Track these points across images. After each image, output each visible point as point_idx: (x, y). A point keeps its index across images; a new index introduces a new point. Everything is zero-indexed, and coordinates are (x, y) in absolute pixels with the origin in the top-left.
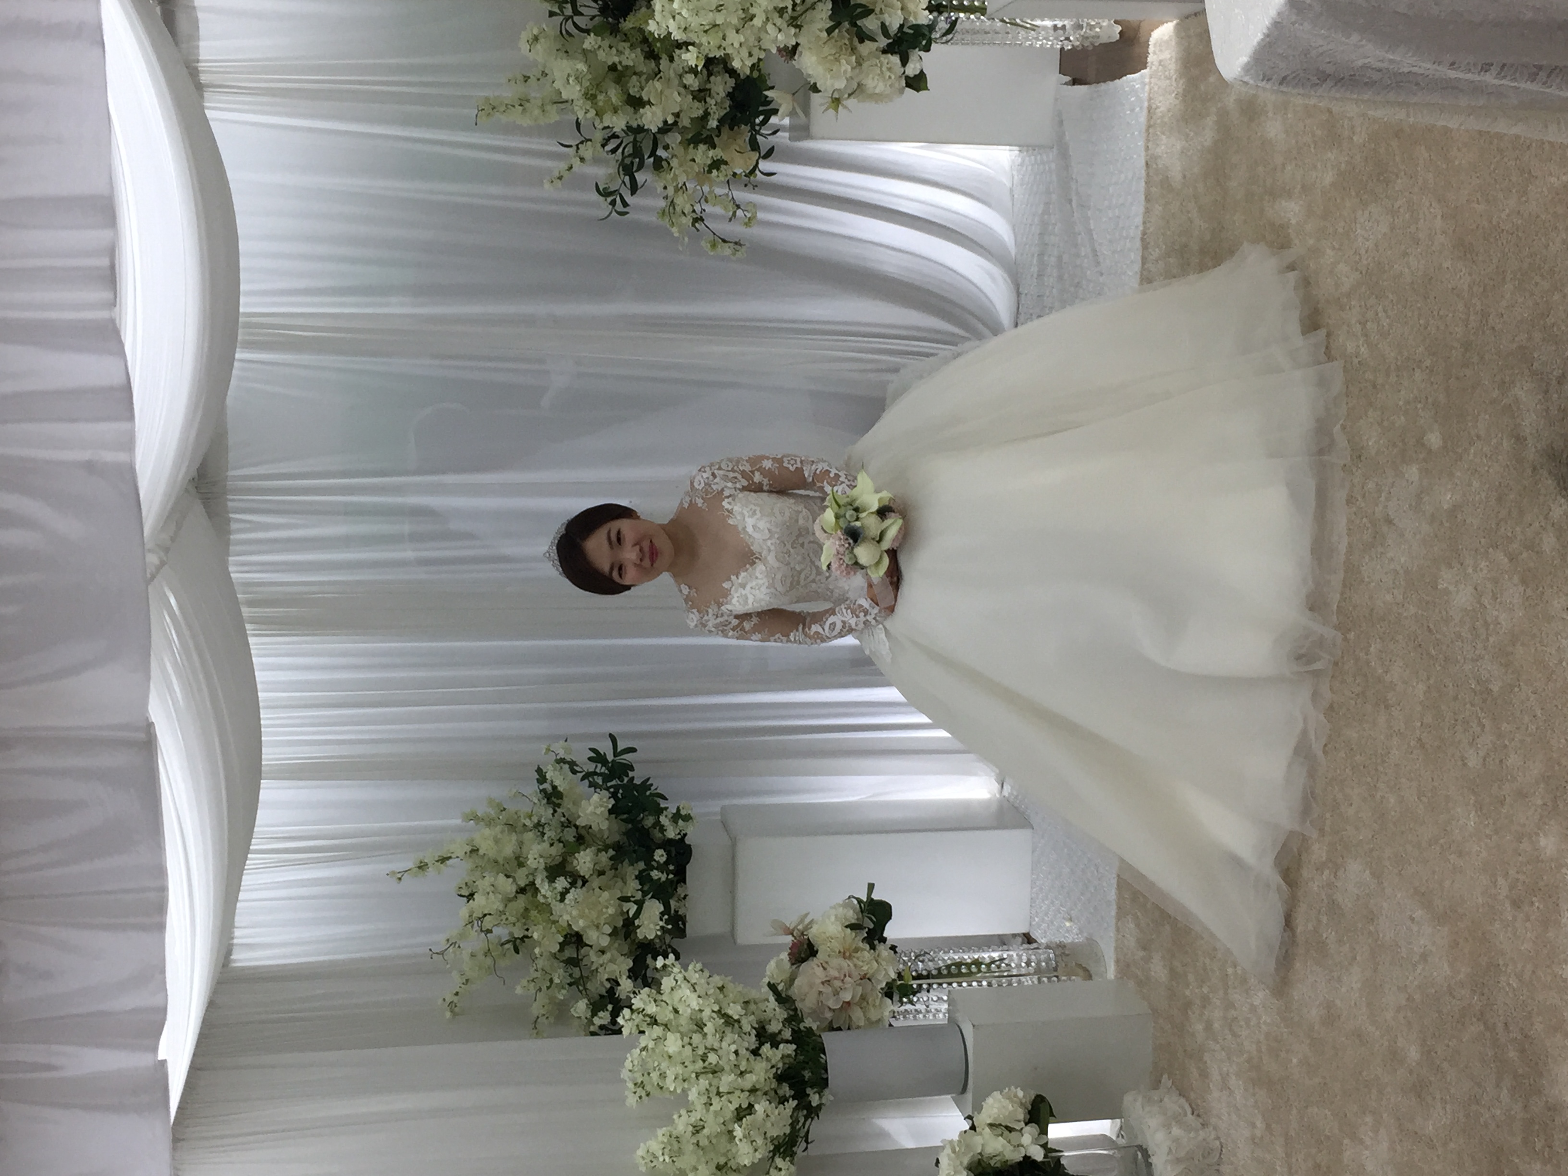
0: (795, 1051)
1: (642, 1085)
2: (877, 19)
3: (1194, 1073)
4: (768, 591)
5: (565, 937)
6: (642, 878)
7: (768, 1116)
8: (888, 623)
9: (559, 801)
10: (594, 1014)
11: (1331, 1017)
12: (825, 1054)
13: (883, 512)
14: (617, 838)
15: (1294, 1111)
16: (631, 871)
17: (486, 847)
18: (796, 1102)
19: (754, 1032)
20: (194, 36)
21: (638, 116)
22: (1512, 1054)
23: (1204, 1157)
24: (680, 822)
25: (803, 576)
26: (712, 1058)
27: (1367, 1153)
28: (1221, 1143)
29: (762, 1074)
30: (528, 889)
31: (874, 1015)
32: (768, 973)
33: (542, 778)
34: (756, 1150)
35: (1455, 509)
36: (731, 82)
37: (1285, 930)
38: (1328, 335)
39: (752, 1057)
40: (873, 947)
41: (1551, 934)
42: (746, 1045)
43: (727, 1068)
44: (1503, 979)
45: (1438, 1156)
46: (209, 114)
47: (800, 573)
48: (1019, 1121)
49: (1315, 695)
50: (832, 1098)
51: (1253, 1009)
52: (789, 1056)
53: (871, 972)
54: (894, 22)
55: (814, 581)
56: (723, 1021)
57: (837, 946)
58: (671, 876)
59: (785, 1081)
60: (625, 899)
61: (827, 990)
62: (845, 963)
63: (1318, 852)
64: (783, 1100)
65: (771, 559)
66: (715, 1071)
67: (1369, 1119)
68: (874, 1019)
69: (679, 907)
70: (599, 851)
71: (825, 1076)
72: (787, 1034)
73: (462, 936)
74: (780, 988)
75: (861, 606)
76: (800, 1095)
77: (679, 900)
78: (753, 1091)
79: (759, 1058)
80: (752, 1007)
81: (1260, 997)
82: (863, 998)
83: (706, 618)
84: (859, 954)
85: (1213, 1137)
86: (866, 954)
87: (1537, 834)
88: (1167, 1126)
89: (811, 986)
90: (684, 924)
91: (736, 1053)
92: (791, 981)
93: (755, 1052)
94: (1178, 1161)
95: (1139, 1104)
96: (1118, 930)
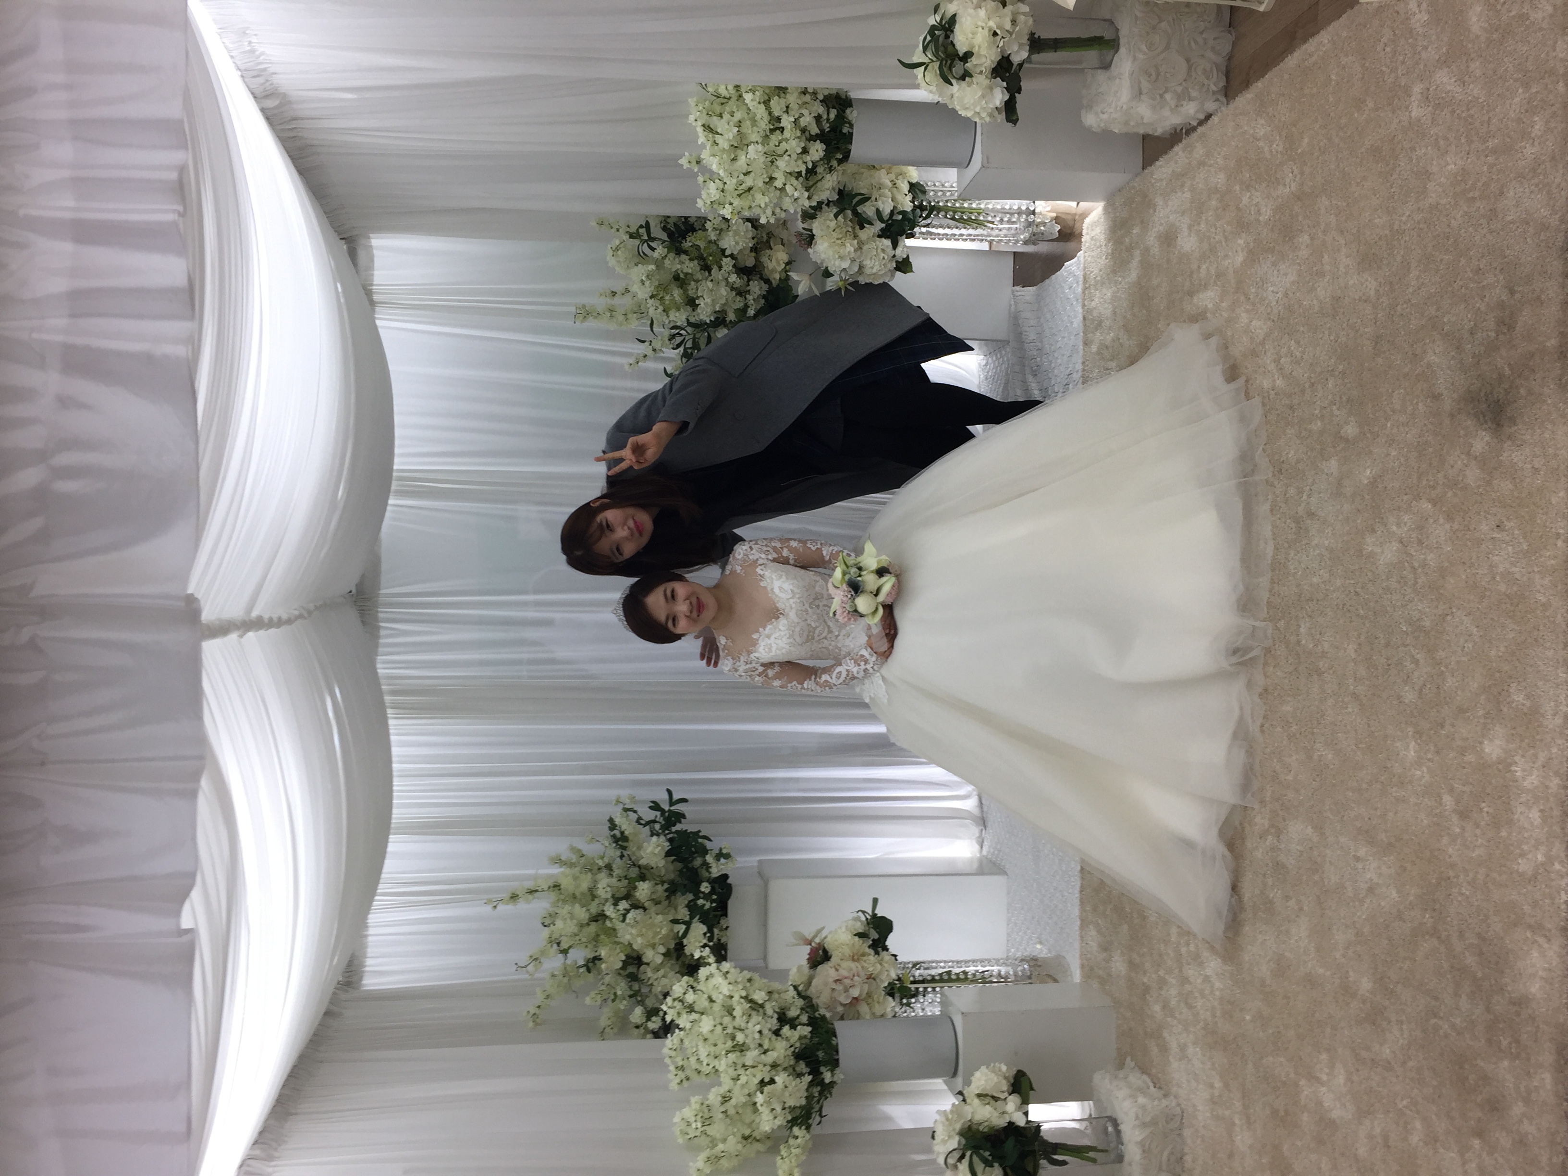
0: (810, 1032)
1: (682, 1068)
2: (873, 206)
3: (1155, 1051)
4: (789, 641)
5: (627, 956)
6: (692, 908)
7: (786, 1087)
8: (884, 671)
9: (625, 844)
10: (648, 1019)
11: (1281, 968)
12: (835, 1036)
13: (881, 572)
14: (672, 876)
15: (1250, 1066)
16: (682, 900)
17: (567, 883)
18: (811, 1077)
19: (776, 1016)
20: (370, 267)
21: (695, 313)
22: (1470, 960)
23: (1167, 1123)
24: (722, 860)
25: (817, 631)
26: (740, 1037)
27: (1324, 1089)
28: (1181, 1109)
29: (782, 1051)
30: (600, 917)
31: (878, 1010)
32: (791, 978)
33: (612, 825)
34: (775, 1118)
35: (1373, 483)
36: (765, 287)
37: (1232, 896)
38: (1247, 381)
39: (774, 1037)
40: (877, 953)
41: (1504, 834)
42: (769, 1026)
43: (752, 1046)
44: (1455, 890)
45: (1397, 1077)
46: (378, 322)
47: (815, 629)
48: (1003, 1092)
49: (1249, 685)
50: (842, 1077)
51: (1207, 979)
52: (805, 1037)
53: (876, 972)
54: (886, 208)
55: (825, 638)
56: (749, 1005)
57: (847, 951)
58: (714, 905)
59: (803, 1059)
60: (675, 921)
61: (839, 987)
62: (853, 965)
63: (1261, 821)
64: (800, 1075)
65: (792, 615)
66: (741, 1048)
67: (1324, 1056)
68: (878, 1013)
69: (722, 936)
70: (657, 884)
71: (836, 1057)
72: (804, 1018)
73: (543, 952)
74: (800, 988)
75: (862, 656)
76: (815, 1072)
77: (721, 930)
78: (774, 1066)
79: (779, 1038)
80: (776, 996)
81: (1213, 965)
82: (869, 995)
83: (738, 663)
84: (865, 958)
85: (1174, 1104)
86: (872, 958)
87: (1481, 743)
88: (1133, 1097)
89: (826, 984)
90: (726, 952)
91: (760, 1032)
92: (809, 983)
93: (777, 1033)
94: (1144, 1125)
95: (1107, 1081)
96: (1082, 937)
